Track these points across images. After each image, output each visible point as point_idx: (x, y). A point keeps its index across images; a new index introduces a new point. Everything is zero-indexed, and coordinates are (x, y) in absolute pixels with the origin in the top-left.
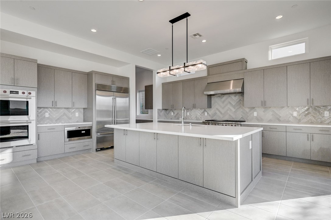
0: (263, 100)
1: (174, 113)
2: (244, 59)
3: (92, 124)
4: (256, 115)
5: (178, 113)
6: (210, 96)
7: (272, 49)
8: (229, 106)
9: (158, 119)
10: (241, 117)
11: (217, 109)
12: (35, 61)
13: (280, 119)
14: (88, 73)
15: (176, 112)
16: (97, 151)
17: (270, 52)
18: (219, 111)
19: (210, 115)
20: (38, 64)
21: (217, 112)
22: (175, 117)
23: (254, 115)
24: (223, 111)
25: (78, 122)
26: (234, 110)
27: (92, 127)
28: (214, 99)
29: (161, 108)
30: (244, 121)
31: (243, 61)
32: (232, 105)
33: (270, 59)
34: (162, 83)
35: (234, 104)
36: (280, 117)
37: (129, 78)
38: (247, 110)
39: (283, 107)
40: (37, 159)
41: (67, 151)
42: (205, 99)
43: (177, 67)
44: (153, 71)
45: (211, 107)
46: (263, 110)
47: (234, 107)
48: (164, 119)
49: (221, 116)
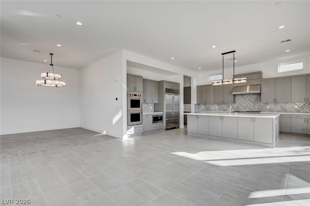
0: (275, 99)
1: (205, 107)
2: (261, 71)
3: (163, 113)
4: (269, 108)
5: (208, 107)
6: (234, 95)
7: (280, 65)
8: (249, 102)
9: (195, 111)
10: (258, 109)
11: (240, 104)
12: (142, 77)
13: (286, 110)
14: (159, 81)
15: (207, 106)
16: (165, 130)
17: (279, 68)
18: (242, 106)
19: (234, 108)
20: (143, 79)
21: (240, 106)
22: (206, 109)
23: (268, 108)
24: (244, 105)
25: (151, 112)
26: (252, 105)
27: (163, 115)
28: (237, 98)
29: (196, 103)
30: (261, 112)
31: (260, 73)
32: (251, 101)
33: (279, 72)
34: (197, 86)
35: (252, 100)
36: (286, 109)
37: (179, 83)
38: (262, 104)
39: (288, 103)
40: (142, 132)
41: (153, 129)
42: (232, 97)
43: (227, 80)
44: (191, 78)
45: (235, 103)
46: (274, 104)
47: (252, 102)
48: (198, 111)
49: (243, 109)
